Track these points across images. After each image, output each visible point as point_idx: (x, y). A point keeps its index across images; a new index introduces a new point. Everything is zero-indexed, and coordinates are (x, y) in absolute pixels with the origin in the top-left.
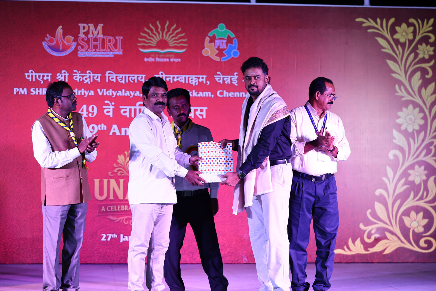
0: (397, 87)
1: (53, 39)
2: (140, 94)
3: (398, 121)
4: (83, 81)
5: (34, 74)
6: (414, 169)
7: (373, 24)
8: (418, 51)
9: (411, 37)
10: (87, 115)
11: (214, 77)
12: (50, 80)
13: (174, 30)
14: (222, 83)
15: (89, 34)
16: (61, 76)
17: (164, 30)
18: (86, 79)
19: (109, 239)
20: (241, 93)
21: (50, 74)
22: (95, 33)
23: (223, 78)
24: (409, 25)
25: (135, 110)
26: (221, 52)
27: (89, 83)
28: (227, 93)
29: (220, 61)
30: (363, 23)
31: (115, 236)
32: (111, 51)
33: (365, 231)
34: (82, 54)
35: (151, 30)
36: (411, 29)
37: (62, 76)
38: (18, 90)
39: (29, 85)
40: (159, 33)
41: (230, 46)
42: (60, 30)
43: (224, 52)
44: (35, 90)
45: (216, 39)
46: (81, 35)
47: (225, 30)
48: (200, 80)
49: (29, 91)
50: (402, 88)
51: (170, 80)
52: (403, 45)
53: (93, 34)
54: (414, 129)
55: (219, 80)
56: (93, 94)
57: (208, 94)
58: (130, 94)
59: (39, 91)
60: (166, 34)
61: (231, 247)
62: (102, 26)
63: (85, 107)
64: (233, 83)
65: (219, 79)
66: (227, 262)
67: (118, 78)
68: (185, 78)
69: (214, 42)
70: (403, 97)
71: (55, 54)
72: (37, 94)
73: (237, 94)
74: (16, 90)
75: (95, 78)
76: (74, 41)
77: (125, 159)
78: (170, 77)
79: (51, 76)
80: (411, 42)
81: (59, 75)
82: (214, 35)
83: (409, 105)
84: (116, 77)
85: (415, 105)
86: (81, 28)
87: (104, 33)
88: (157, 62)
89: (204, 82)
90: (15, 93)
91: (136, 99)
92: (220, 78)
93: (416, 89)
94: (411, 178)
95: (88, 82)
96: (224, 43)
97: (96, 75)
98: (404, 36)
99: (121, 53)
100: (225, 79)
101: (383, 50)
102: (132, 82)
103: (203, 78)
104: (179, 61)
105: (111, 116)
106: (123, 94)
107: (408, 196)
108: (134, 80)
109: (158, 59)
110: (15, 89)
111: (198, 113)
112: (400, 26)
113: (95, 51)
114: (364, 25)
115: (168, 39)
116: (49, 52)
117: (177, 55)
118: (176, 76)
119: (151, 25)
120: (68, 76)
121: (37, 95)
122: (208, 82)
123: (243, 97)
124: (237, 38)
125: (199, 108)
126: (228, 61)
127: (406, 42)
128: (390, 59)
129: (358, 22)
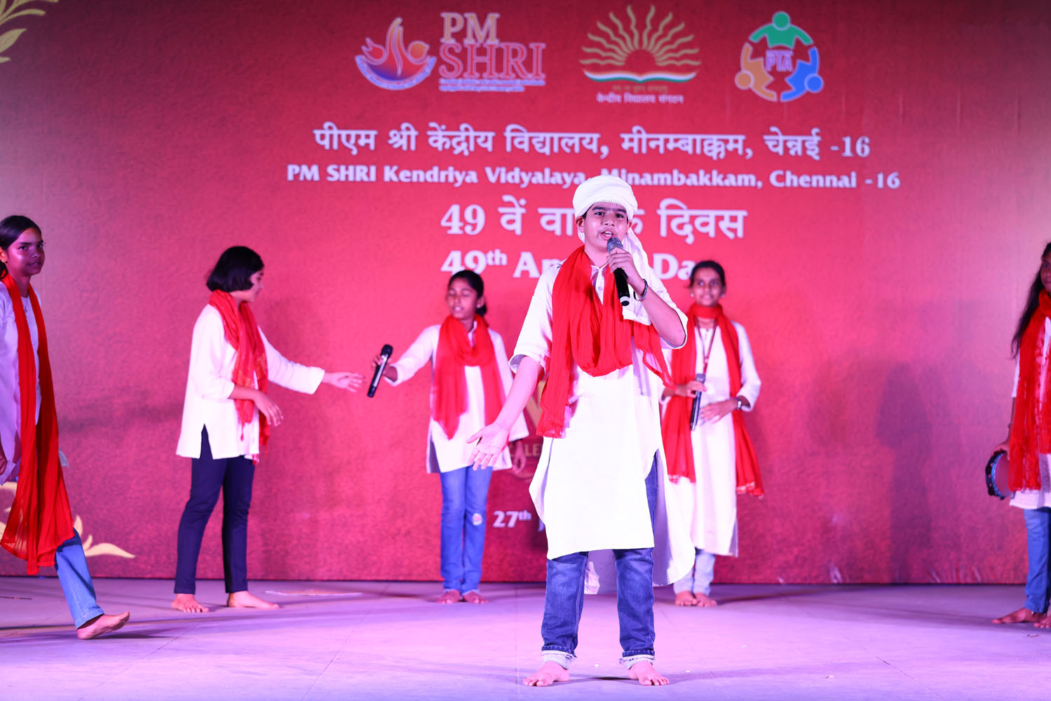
1: (380, 50)
4: (452, 148)
5: (336, 132)
10: (462, 228)
11: (762, 138)
12: (372, 147)
13: (668, 28)
14: (781, 153)
15: (465, 36)
16: (398, 136)
17: (644, 26)
18: (459, 144)
19: (512, 524)
20: (828, 178)
21: (373, 133)
22: (481, 35)
23: (785, 142)
26: (778, 81)
27: (466, 153)
28: (795, 178)
29: (779, 103)
31: (526, 515)
32: (518, 77)
34: (449, 84)
35: (614, 28)
37: (401, 137)
38: (297, 169)
39: (324, 158)
40: (632, 36)
41: (801, 64)
42: (396, 28)
43: (787, 80)
44: (338, 170)
45: (768, 49)
46: (448, 40)
47: (790, 28)
48: (731, 147)
49: (323, 173)
51: (658, 147)
53: (474, 36)
55: (775, 146)
56: (475, 180)
57: (748, 180)
58: (563, 179)
59: (348, 173)
60: (650, 36)
61: (803, 545)
62: (498, 20)
63: (455, 210)
64: (809, 153)
65: (775, 143)
66: (791, 581)
67: (534, 141)
68: (694, 141)
69: (764, 55)
71: (385, 84)
72: (343, 178)
73: (818, 181)
74: (294, 170)
75: (479, 141)
76: (430, 53)
78: (658, 139)
79: (376, 136)
81: (395, 135)
82: (764, 41)
84: (531, 139)
86: (447, 23)
87: (501, 36)
88: (628, 103)
89: (740, 152)
90: (290, 177)
92: (778, 141)
95: (462, 152)
96: (788, 58)
97: (483, 134)
99: (542, 83)
100: (790, 145)
102: (568, 150)
103: (736, 142)
104: (679, 103)
105: (518, 232)
106: (547, 181)
108: (572, 147)
109: (630, 96)
110: (290, 168)
111: (724, 225)
113: (481, 77)
115: (653, 49)
116: (372, 81)
117: (674, 88)
118: (671, 137)
119: (612, 17)
120: (417, 137)
121: (342, 182)
122: (750, 152)
123: (831, 188)
124: (818, 47)
125: (727, 214)
126: (795, 101)
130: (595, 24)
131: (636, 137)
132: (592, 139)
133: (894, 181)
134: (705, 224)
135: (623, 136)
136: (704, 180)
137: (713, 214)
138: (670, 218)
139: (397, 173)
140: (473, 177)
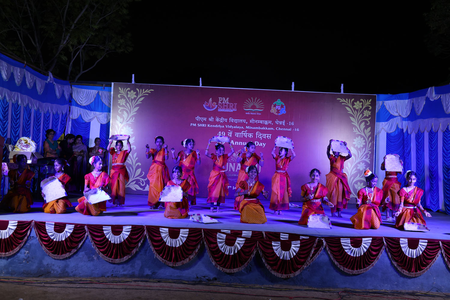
0: (354, 128)
1: (208, 104)
2: (243, 128)
3: (354, 143)
4: (220, 121)
5: (199, 118)
6: (360, 164)
7: (345, 101)
8: (364, 113)
9: (361, 107)
11: (275, 121)
12: (206, 121)
13: (259, 101)
14: (278, 124)
17: (255, 101)
18: (221, 121)
21: (206, 118)
22: (226, 101)
23: (279, 122)
24: (360, 102)
25: (241, 134)
26: (278, 111)
28: (280, 129)
31: (231, 187)
32: (232, 109)
34: (220, 110)
35: (249, 101)
36: (361, 103)
37: (211, 119)
39: (197, 122)
40: (252, 102)
41: (282, 108)
42: (211, 100)
43: (280, 111)
44: (199, 125)
46: (220, 102)
47: (280, 102)
48: (269, 123)
49: (197, 125)
50: (356, 129)
51: (256, 122)
52: (357, 110)
53: (224, 102)
54: (361, 147)
57: (272, 129)
58: (239, 127)
59: (201, 125)
60: (255, 103)
62: (229, 99)
63: (220, 132)
64: (283, 124)
65: (277, 122)
68: (263, 121)
69: (276, 107)
70: (356, 133)
71: (208, 110)
73: (284, 129)
77: (236, 155)
80: (361, 109)
82: (276, 104)
83: (359, 136)
84: (234, 120)
85: (362, 136)
86: (220, 99)
88: (251, 114)
90: (191, 126)
91: (242, 130)
93: (362, 130)
94: (358, 168)
96: (280, 107)
97: (225, 119)
98: (358, 106)
99: (236, 110)
100: (280, 123)
101: (348, 112)
103: (270, 122)
104: (260, 115)
105: (231, 137)
106: (236, 128)
107: (357, 176)
108: (241, 122)
110: (191, 124)
111: (267, 137)
112: (356, 102)
113: (225, 109)
114: (340, 101)
115: (256, 105)
116: (206, 109)
117: (259, 112)
118: (259, 121)
119: (249, 99)
120: (214, 119)
121: (200, 127)
122: (272, 124)
123: (287, 130)
125: (268, 135)
127: (359, 109)
128: (351, 116)
129: (338, 100)
130: (246, 100)
131: (252, 120)
132: (244, 121)
133: (298, 130)
134: (264, 136)
135: (250, 120)
136: (264, 129)
137: (265, 134)
138: (258, 135)
139: (210, 126)
140: (223, 127)
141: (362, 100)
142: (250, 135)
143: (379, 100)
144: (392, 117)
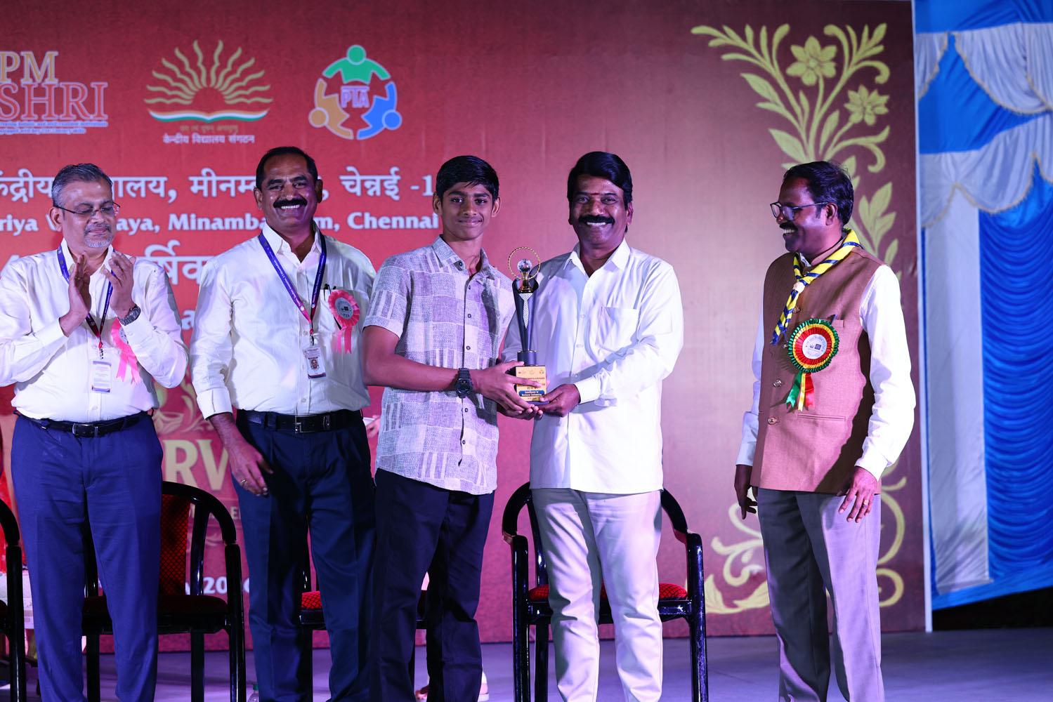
2: (153, 225)
4: (9, 193)
7: (735, 39)
8: (848, 106)
9: (830, 70)
11: (338, 178)
13: (237, 64)
14: (359, 194)
15: (23, 77)
17: (212, 63)
18: (17, 190)
20: (409, 219)
22: (39, 74)
23: (363, 182)
24: (825, 41)
26: (355, 118)
27: (25, 200)
28: (374, 220)
29: (356, 141)
30: (711, 37)
32: (79, 118)
33: (726, 557)
34: (6, 127)
35: (180, 65)
36: (831, 51)
40: (199, 73)
41: (377, 99)
43: (363, 116)
45: (343, 84)
46: (4, 80)
47: (365, 61)
51: (228, 189)
52: (811, 92)
53: (32, 76)
55: (352, 187)
56: (35, 229)
57: (325, 222)
58: (129, 225)
60: (218, 73)
62: (56, 57)
64: (388, 193)
65: (352, 183)
69: (339, 92)
73: (398, 223)
75: (39, 186)
78: (229, 182)
80: (830, 83)
82: (338, 76)
86: (3, 62)
87: (60, 75)
88: (196, 143)
91: (145, 238)
92: (355, 181)
95: (22, 198)
96: (363, 93)
97: (43, 180)
98: (812, 69)
99: (104, 124)
100: (368, 185)
101: (761, 105)
102: (133, 195)
104: (250, 142)
108: (138, 191)
109: (199, 137)
112: (802, 44)
113: (39, 120)
114: (712, 43)
115: (220, 87)
117: (244, 127)
118: (243, 179)
119: (178, 53)
123: (412, 229)
124: (396, 83)
126: (373, 138)
127: (817, 85)
128: (779, 128)
129: (697, 36)
130: (160, 60)
131: (205, 179)
132: (158, 182)
135: (191, 178)
140: (33, 225)
141: (832, 30)
142: (198, 266)
143: (927, 28)
144: (1002, 119)
